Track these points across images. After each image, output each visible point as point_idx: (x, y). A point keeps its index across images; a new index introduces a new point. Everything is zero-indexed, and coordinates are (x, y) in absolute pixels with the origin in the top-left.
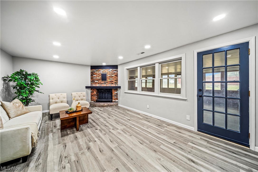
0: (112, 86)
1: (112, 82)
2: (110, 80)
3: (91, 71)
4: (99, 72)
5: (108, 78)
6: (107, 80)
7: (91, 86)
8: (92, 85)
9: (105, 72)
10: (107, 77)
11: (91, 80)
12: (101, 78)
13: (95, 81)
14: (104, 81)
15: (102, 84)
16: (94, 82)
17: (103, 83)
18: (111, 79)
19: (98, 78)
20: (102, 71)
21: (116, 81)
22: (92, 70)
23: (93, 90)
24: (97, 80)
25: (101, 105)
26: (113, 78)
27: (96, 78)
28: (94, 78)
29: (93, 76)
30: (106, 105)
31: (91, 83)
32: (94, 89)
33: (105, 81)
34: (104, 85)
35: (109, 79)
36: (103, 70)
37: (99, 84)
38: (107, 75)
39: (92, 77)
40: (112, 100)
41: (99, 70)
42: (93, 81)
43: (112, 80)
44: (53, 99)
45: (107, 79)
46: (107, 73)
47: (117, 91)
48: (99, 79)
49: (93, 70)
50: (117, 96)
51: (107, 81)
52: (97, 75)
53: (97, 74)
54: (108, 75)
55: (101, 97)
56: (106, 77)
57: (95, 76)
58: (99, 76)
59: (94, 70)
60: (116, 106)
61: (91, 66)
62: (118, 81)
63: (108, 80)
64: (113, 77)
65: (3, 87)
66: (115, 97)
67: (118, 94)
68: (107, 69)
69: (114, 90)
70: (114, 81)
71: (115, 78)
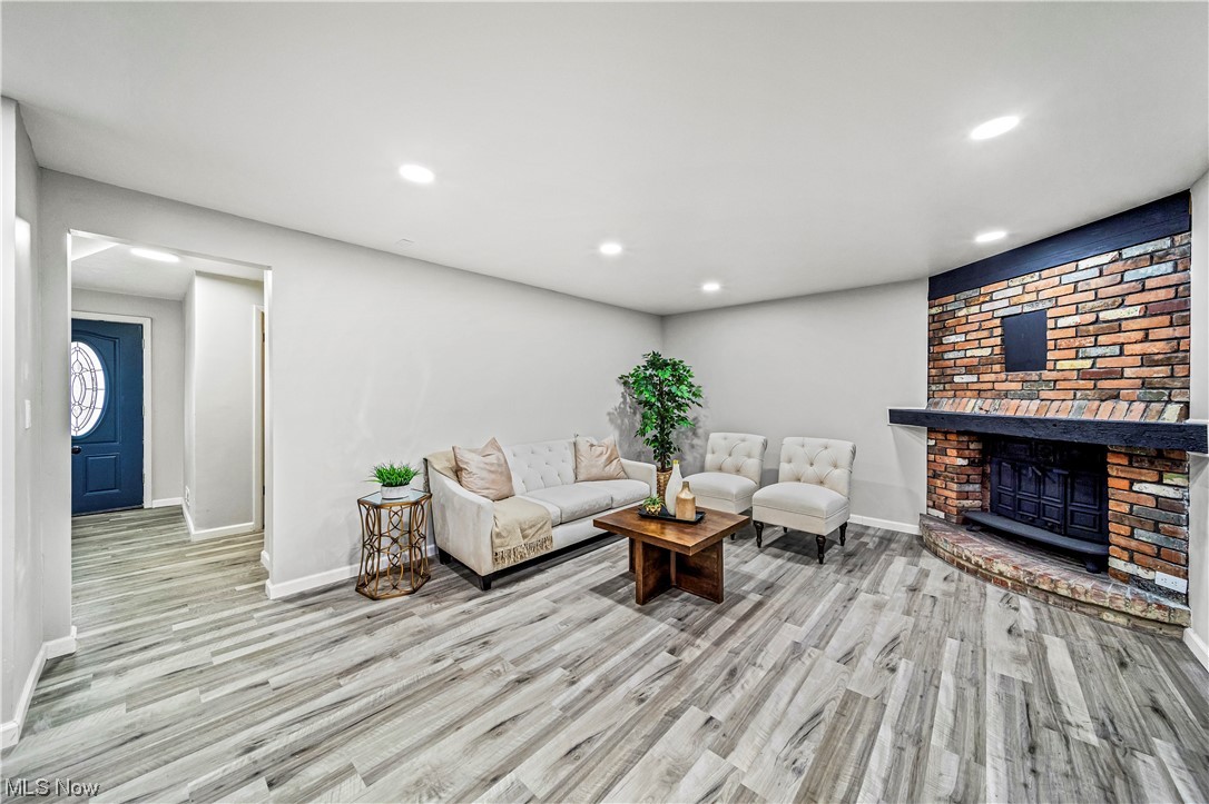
0: (1103, 416)
1: (1103, 384)
2: (1087, 364)
3: (934, 311)
4: (985, 307)
5: (1062, 344)
6: (1050, 365)
7: (932, 409)
8: (937, 404)
9: (1033, 297)
10: (1050, 335)
11: (933, 372)
12: (997, 350)
13: (957, 379)
14: (1021, 374)
15: (1006, 394)
16: (947, 386)
17: (1016, 386)
18: (1094, 352)
19: (978, 353)
20: (1006, 297)
21: (1161, 372)
22: (937, 302)
23: (940, 436)
24: (969, 370)
25: (968, 560)
26: (1122, 338)
27: (961, 354)
28: (951, 355)
29: (945, 340)
30: (1008, 570)
31: (934, 388)
32: (946, 433)
33: (1034, 375)
34: (1025, 403)
35: (1072, 353)
36: (1017, 281)
37: (979, 396)
38: (1051, 324)
39: (937, 349)
40: (1106, 557)
41: (983, 290)
42: (940, 374)
43: (1101, 363)
44: (713, 452)
45: (1050, 356)
46: (1048, 304)
47: (1179, 480)
48: (987, 362)
49: (944, 300)
50: (1173, 535)
51: (1054, 375)
52: (966, 333)
53: (968, 328)
54: (1061, 322)
55: (1008, 500)
56: (1045, 341)
57: (953, 339)
58: (985, 334)
59: (952, 298)
60: (1135, 628)
61: (933, 280)
62: (1185, 362)
63: (1064, 363)
64: (1117, 326)
65: (625, 402)
66: (1141, 534)
67: (1181, 510)
68: (1056, 271)
69: (1131, 457)
70: (1128, 372)
71: (1146, 339)
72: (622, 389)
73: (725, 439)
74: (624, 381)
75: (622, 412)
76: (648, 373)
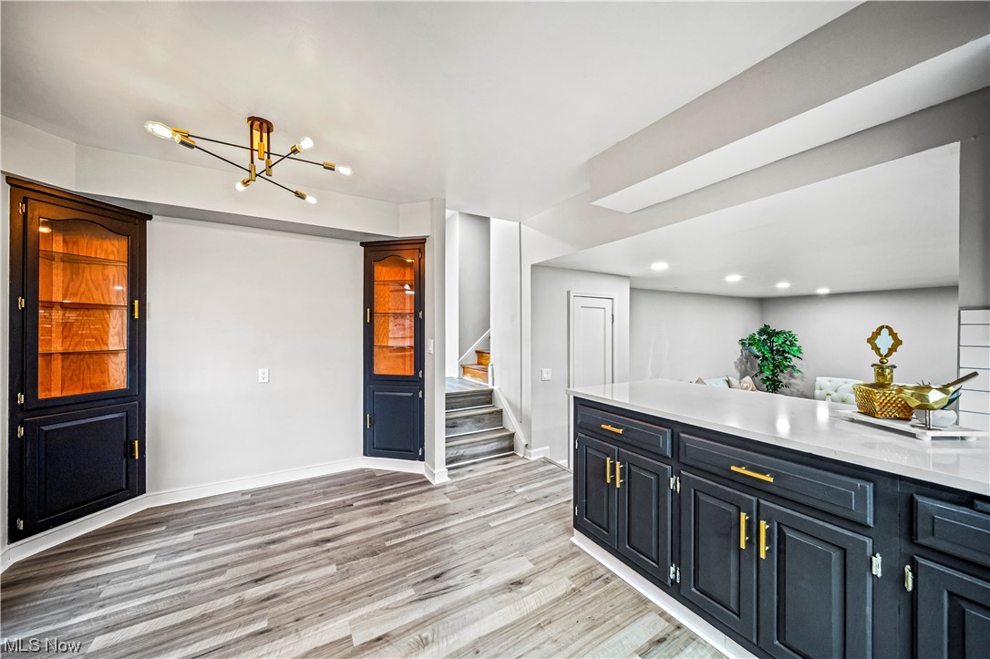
44: (821, 389)
65: (742, 355)
72: (740, 347)
73: (830, 381)
74: (742, 343)
75: (740, 361)
76: (762, 338)
